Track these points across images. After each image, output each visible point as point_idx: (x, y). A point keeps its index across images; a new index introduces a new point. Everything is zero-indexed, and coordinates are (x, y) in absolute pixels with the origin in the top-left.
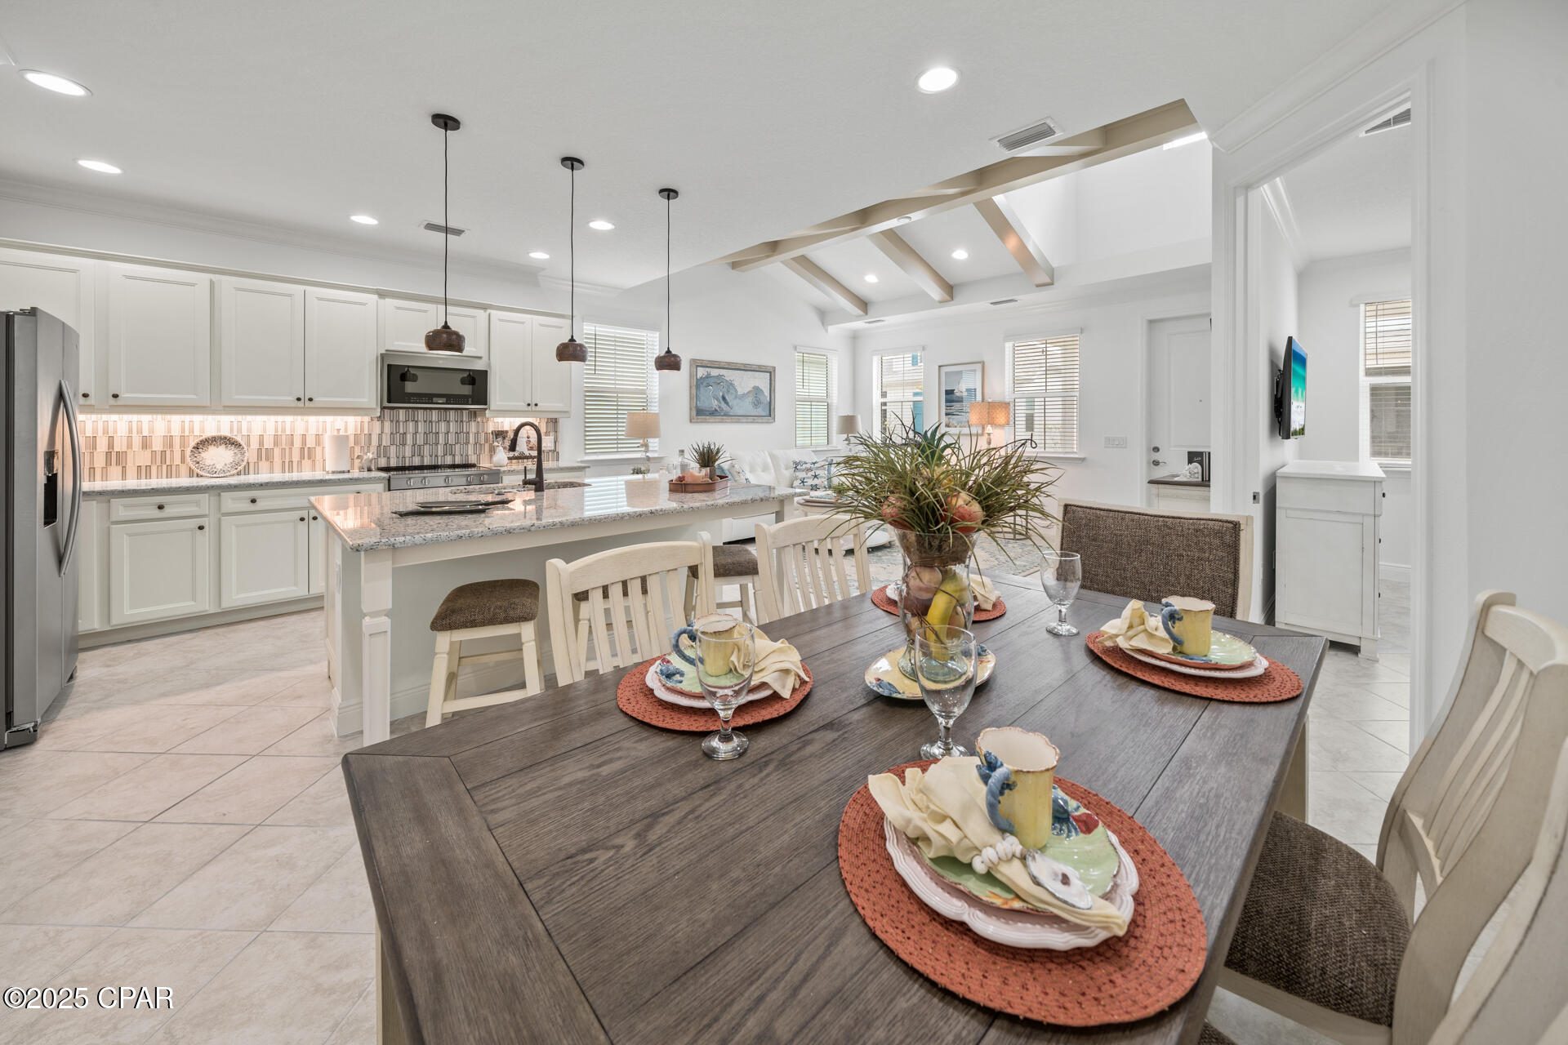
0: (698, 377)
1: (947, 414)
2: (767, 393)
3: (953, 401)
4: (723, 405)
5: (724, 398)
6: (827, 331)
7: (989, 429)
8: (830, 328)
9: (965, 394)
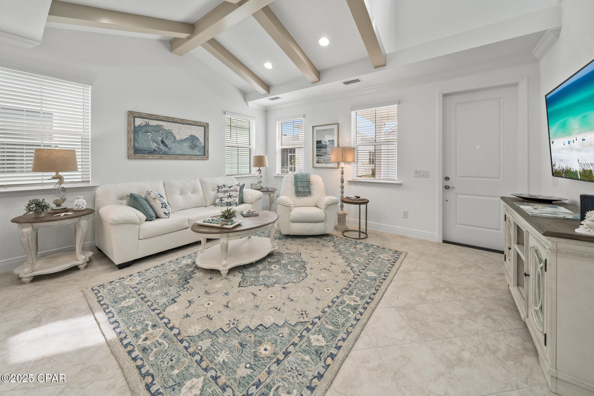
0: (136, 125)
1: (317, 155)
2: (202, 140)
3: (321, 148)
4: (162, 147)
5: (163, 142)
6: (248, 104)
7: (342, 165)
8: (249, 103)
9: (328, 143)
